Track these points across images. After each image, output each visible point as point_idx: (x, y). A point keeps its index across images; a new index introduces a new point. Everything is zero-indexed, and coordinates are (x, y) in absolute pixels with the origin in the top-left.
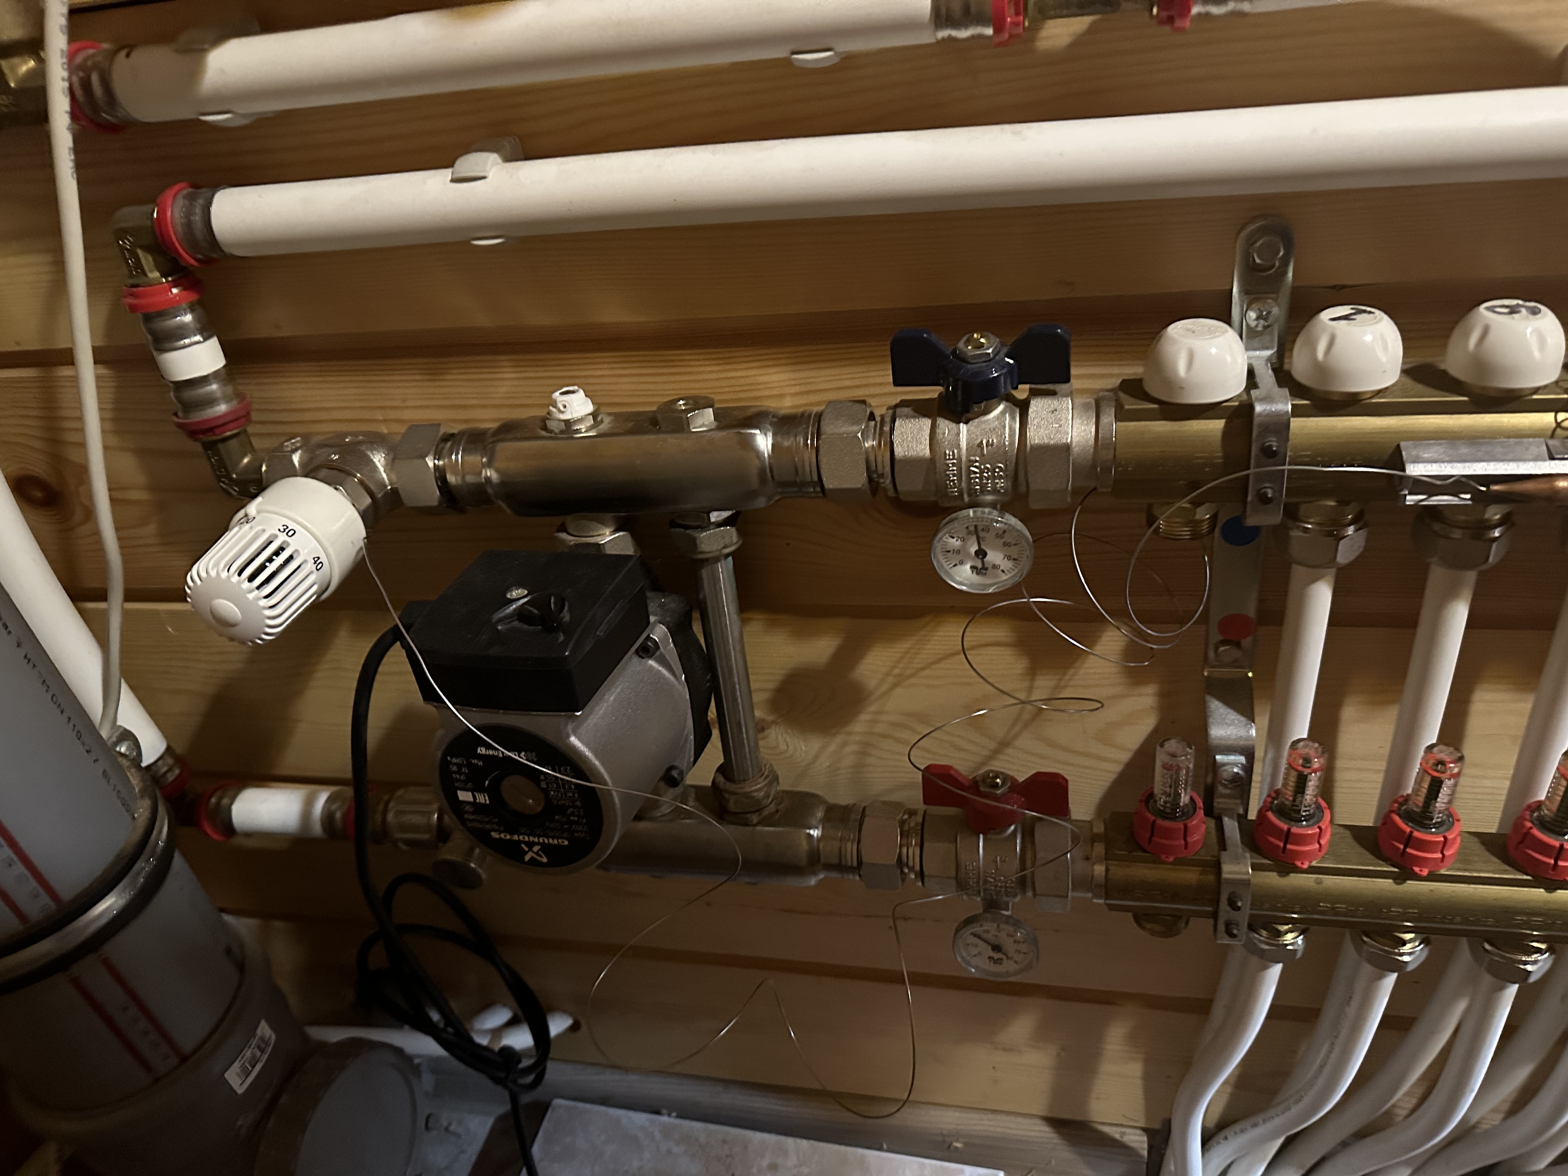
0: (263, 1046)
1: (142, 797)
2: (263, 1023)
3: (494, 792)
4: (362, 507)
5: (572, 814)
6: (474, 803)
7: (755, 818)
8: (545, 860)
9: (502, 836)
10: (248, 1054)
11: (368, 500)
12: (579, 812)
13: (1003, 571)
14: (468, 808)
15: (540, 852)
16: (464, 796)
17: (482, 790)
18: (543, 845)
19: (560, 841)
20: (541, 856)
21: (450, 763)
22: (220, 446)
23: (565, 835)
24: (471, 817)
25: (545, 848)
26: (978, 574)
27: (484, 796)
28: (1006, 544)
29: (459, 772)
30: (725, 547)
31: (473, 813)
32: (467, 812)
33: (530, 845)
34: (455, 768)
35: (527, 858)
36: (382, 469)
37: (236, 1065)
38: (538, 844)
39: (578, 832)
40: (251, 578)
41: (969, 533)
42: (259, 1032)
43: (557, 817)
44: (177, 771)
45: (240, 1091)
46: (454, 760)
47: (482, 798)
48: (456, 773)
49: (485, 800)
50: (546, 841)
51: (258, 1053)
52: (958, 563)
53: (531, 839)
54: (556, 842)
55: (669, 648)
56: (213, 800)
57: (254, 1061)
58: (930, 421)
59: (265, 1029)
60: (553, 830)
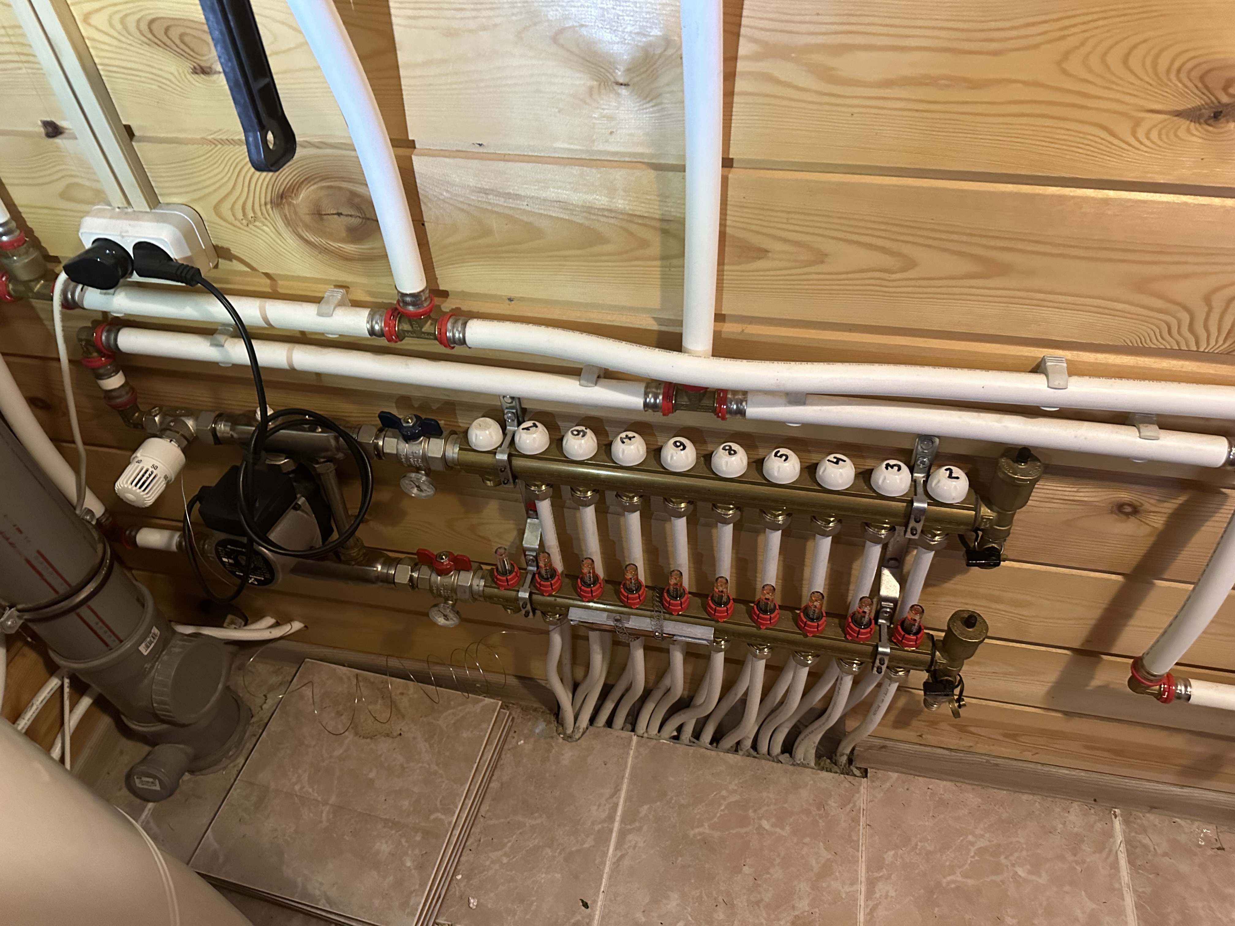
0: (155, 636)
2: (154, 627)
3: (235, 559)
4: (183, 446)
5: (264, 570)
6: (228, 562)
7: (352, 563)
8: (256, 583)
9: (240, 574)
10: (148, 639)
11: (186, 443)
12: (266, 570)
13: (428, 491)
14: (227, 564)
15: (254, 581)
16: (225, 560)
17: (231, 559)
19: (261, 578)
21: (218, 549)
22: (125, 411)
23: (262, 576)
24: (228, 566)
25: (256, 579)
26: (420, 492)
29: (222, 552)
30: (328, 469)
33: (251, 578)
34: (220, 551)
35: (250, 582)
36: (191, 427)
37: (143, 645)
38: (253, 578)
39: (267, 576)
42: (152, 631)
43: (259, 570)
44: (110, 519)
45: (146, 654)
46: (220, 548)
47: (231, 561)
49: (233, 562)
50: (256, 577)
51: (152, 639)
52: (412, 488)
53: (251, 576)
54: (259, 578)
55: (306, 506)
56: (128, 532)
57: (151, 643)
58: (396, 440)
59: (155, 630)
60: (258, 574)
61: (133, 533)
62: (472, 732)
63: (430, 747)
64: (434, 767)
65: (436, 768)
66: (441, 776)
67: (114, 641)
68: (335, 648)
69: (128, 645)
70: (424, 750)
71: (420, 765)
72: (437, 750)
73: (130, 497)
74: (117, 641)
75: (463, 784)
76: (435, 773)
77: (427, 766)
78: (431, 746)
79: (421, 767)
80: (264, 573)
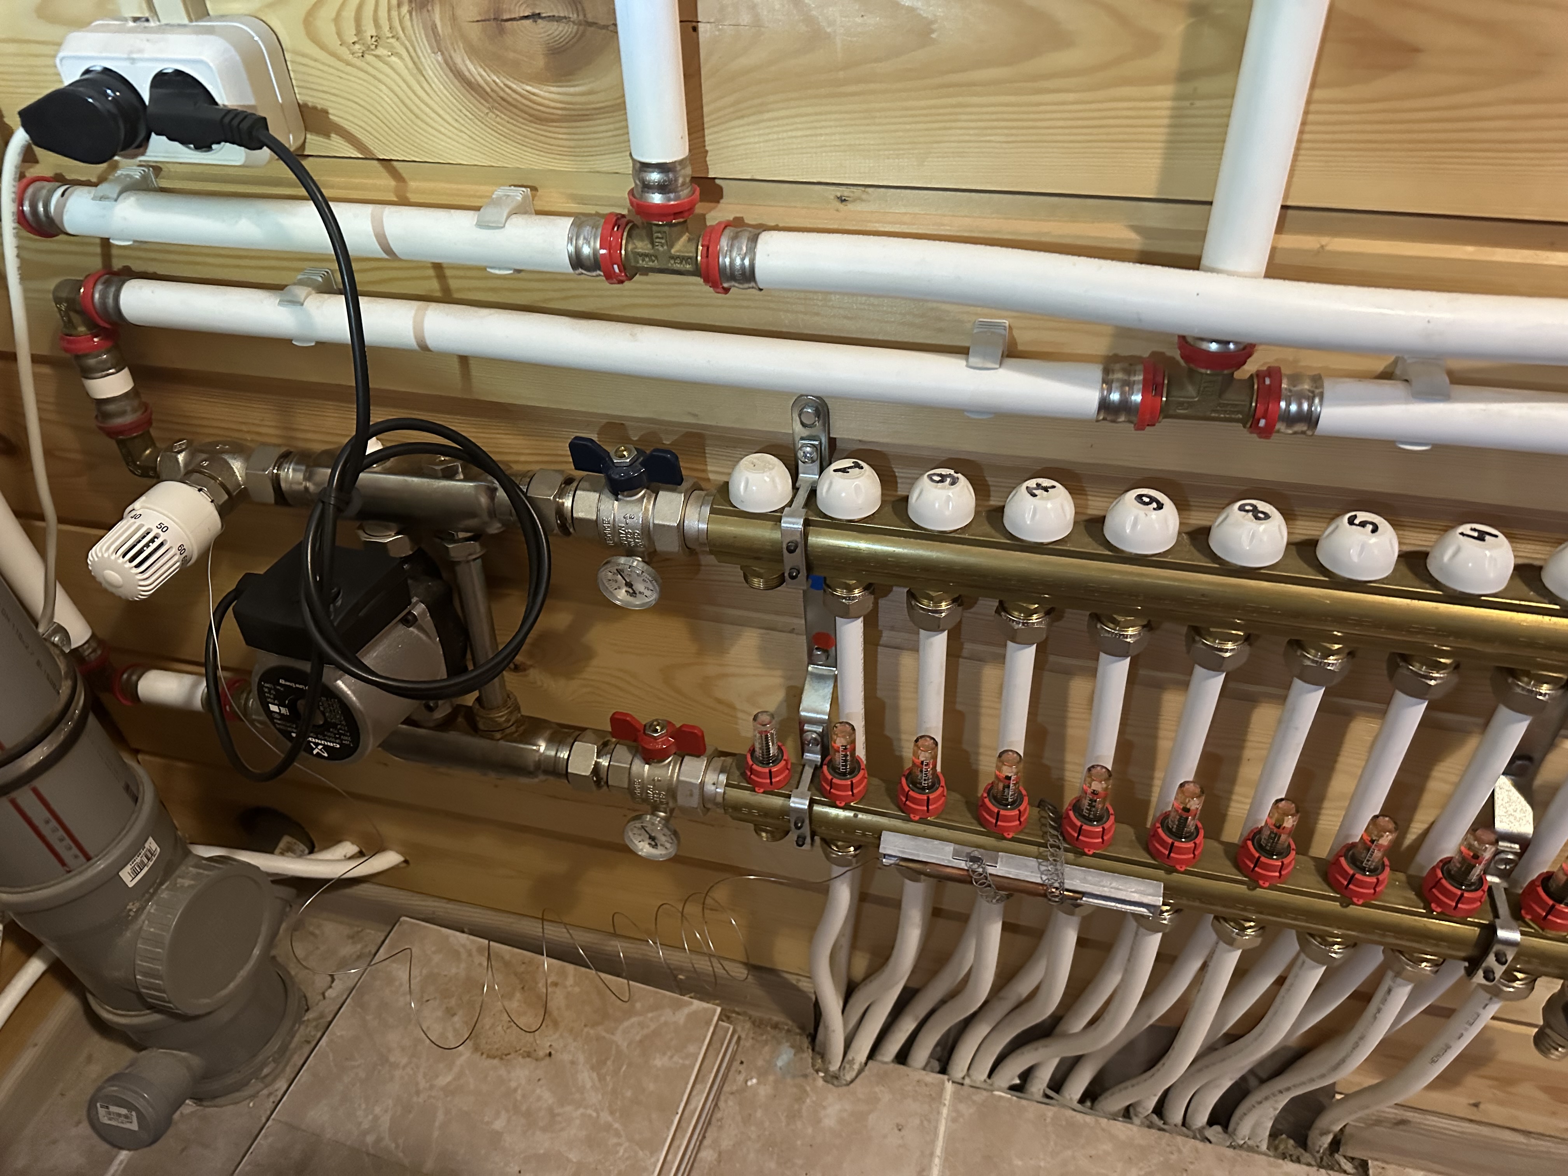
0: (150, 855)
1: (66, 678)
2: (151, 839)
3: (292, 707)
4: (220, 502)
5: (340, 729)
6: (279, 713)
7: (498, 735)
8: (326, 755)
10: (138, 860)
11: (226, 497)
12: (345, 728)
13: (646, 596)
14: (276, 716)
15: (323, 750)
16: (274, 708)
17: (284, 706)
18: (324, 745)
19: (334, 744)
20: (324, 753)
21: (263, 686)
22: (129, 443)
23: (337, 741)
24: (278, 722)
25: (326, 748)
26: (631, 596)
27: (286, 710)
28: (644, 581)
29: (269, 693)
31: (279, 720)
32: (276, 719)
33: (317, 745)
34: (267, 690)
35: (315, 752)
36: (238, 474)
37: (128, 868)
38: (321, 744)
39: (345, 740)
42: (147, 845)
43: (332, 729)
44: (99, 652)
45: (131, 885)
46: (266, 685)
47: (284, 711)
48: (267, 693)
49: (287, 712)
50: (326, 743)
51: (146, 861)
52: (616, 588)
53: (317, 741)
54: (332, 745)
55: (427, 620)
56: (125, 676)
57: (142, 866)
58: (598, 495)
59: (152, 844)
60: (330, 737)
61: (134, 678)
62: (671, 1057)
63: (600, 1080)
64: (606, 1117)
65: (610, 1119)
66: (618, 1134)
67: (76, 857)
68: (450, 900)
69: (101, 865)
70: (589, 1085)
71: (581, 1110)
72: (610, 1087)
73: (112, 576)
74: (82, 859)
75: (654, 1151)
76: (608, 1127)
77: (594, 1114)
78: (602, 1078)
79: (583, 1115)
80: (341, 734)
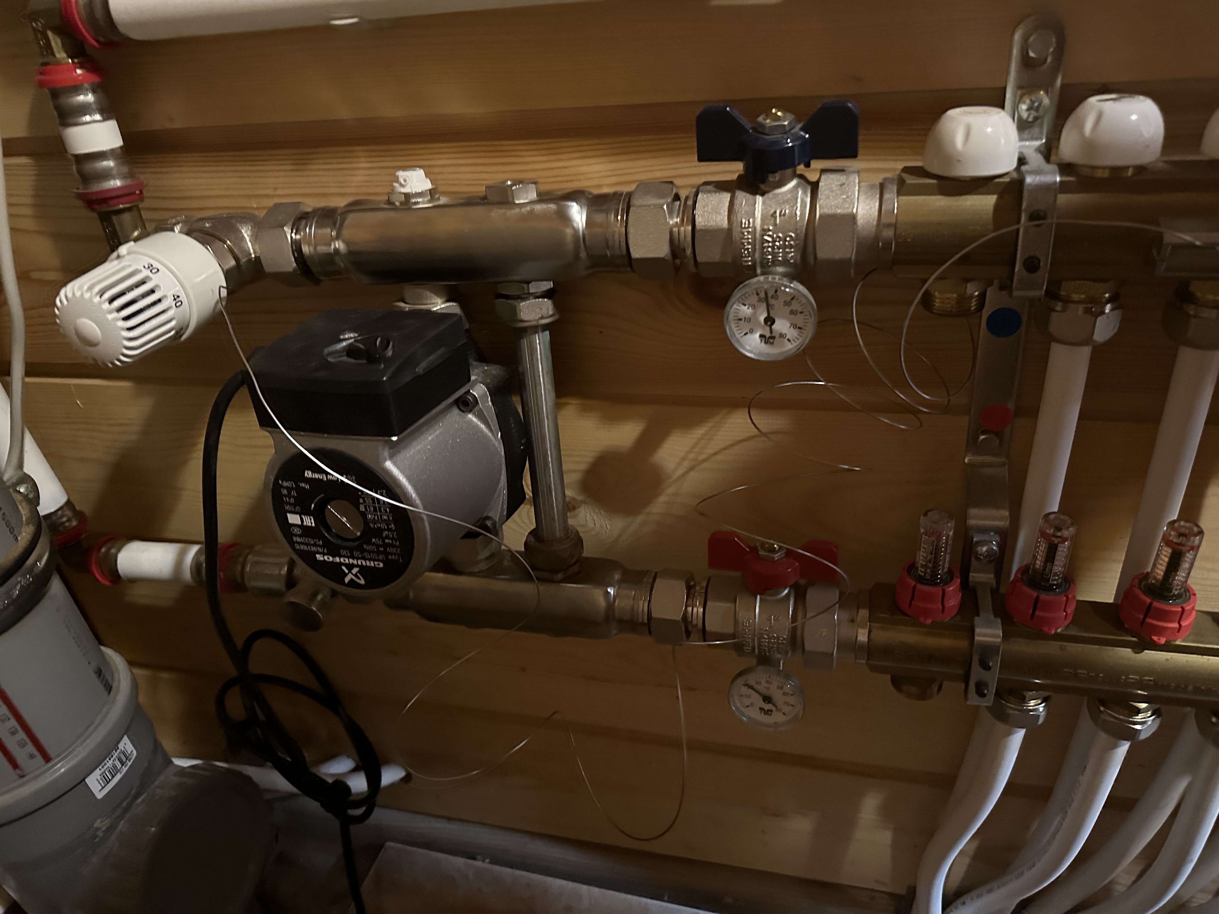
0: (124, 760)
3: (319, 515)
4: (226, 267)
5: (387, 537)
6: (301, 526)
9: (326, 557)
10: (109, 763)
12: (393, 535)
13: (789, 340)
14: (297, 531)
15: (358, 574)
16: (293, 519)
17: (308, 513)
18: (361, 567)
19: (376, 563)
20: (360, 579)
21: (282, 486)
22: (114, 218)
23: (381, 557)
24: (299, 540)
25: (363, 570)
26: (766, 342)
27: (311, 519)
28: (792, 312)
29: (289, 496)
30: (542, 318)
31: (300, 536)
32: (296, 535)
34: (285, 492)
36: (248, 239)
37: (97, 773)
39: (391, 554)
40: (112, 300)
41: (760, 300)
42: (121, 746)
43: (373, 540)
44: (76, 523)
45: (99, 796)
47: (309, 521)
48: (285, 496)
49: (311, 523)
50: (364, 563)
51: (119, 765)
52: (748, 331)
53: (351, 561)
54: (372, 564)
55: (487, 405)
56: (103, 550)
57: (114, 771)
58: (730, 195)
59: (126, 745)
60: (369, 552)
61: (113, 551)
67: (32, 756)
69: (61, 768)
73: (88, 327)
80: (386, 545)
